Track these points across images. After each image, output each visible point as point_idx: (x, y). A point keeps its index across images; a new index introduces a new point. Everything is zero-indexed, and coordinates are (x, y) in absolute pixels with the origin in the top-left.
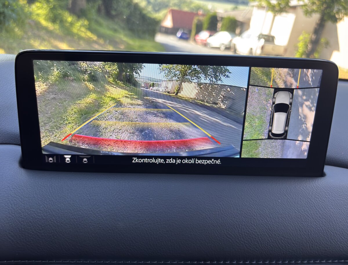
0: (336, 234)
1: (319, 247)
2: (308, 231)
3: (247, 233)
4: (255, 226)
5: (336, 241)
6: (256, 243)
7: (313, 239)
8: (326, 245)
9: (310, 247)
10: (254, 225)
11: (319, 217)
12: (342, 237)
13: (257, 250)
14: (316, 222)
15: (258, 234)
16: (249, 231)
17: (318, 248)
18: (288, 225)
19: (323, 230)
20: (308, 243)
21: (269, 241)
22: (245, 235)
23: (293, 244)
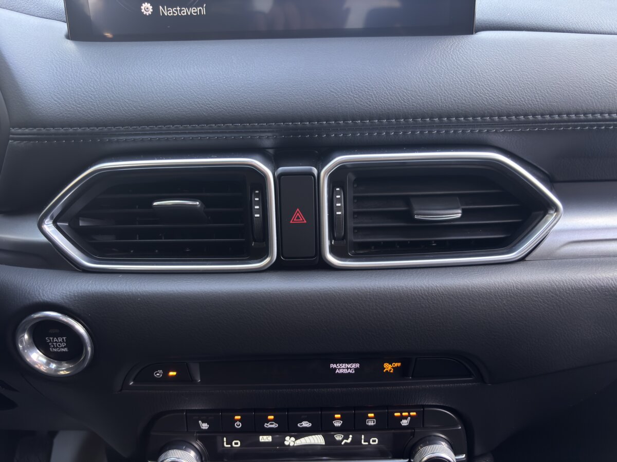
0: (479, 85)
1: (454, 100)
2: (441, 83)
3: (357, 87)
4: (369, 79)
5: (478, 93)
6: (369, 97)
7: (446, 91)
8: (463, 97)
9: (441, 100)
10: (367, 77)
11: (457, 68)
12: (487, 88)
13: (370, 105)
14: (451, 73)
15: (372, 88)
16: (360, 84)
17: (452, 100)
18: (413, 77)
19: (461, 81)
20: (440, 95)
21: (387, 94)
22: (355, 89)
23: (419, 96)
